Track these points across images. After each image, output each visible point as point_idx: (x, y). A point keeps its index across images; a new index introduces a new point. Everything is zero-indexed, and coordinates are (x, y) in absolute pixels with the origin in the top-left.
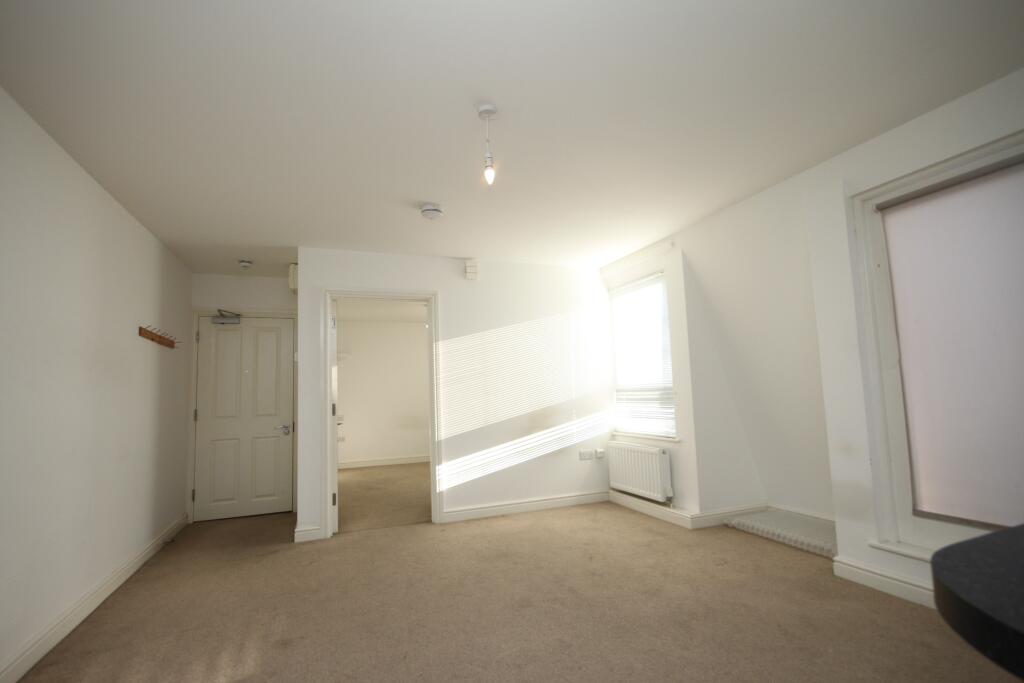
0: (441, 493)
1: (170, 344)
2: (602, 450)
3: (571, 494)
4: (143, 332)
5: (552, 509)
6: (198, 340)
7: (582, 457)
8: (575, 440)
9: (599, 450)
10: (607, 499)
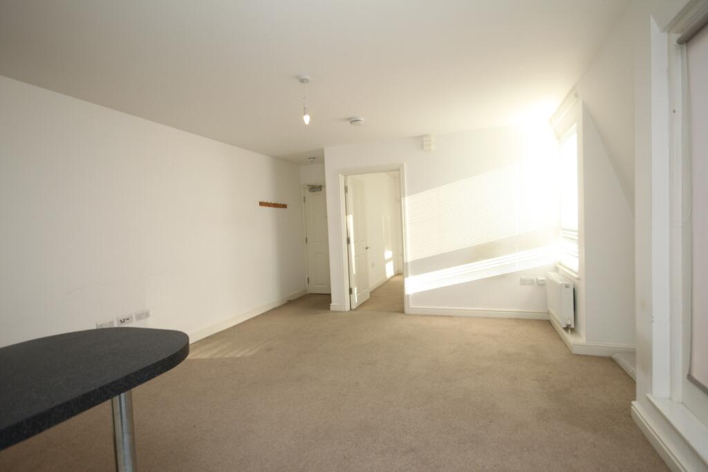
0: (408, 295)
1: (284, 206)
2: (544, 278)
3: (513, 310)
4: (262, 204)
5: (486, 318)
6: (304, 201)
7: (523, 282)
8: (517, 269)
9: (540, 278)
10: (548, 319)
